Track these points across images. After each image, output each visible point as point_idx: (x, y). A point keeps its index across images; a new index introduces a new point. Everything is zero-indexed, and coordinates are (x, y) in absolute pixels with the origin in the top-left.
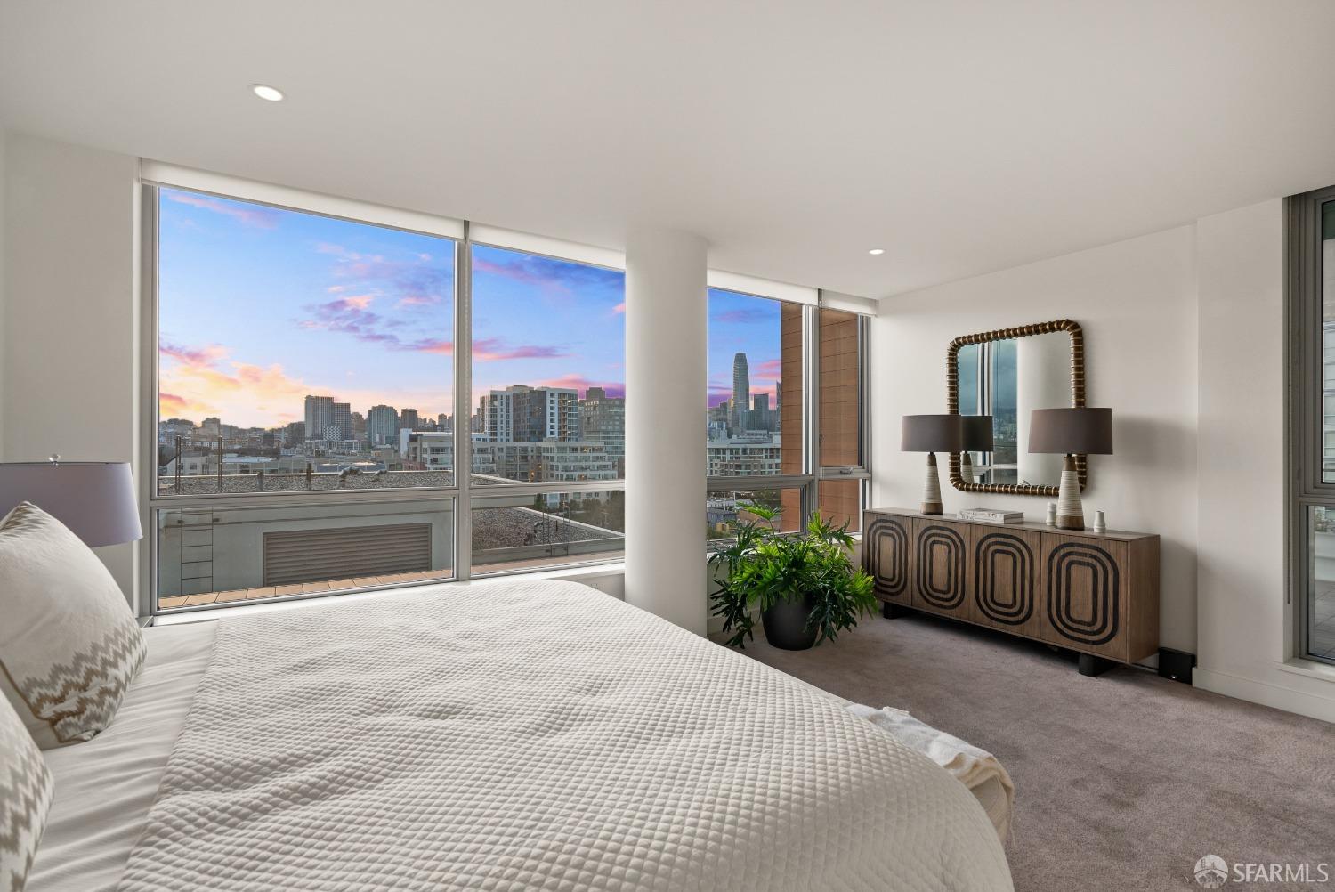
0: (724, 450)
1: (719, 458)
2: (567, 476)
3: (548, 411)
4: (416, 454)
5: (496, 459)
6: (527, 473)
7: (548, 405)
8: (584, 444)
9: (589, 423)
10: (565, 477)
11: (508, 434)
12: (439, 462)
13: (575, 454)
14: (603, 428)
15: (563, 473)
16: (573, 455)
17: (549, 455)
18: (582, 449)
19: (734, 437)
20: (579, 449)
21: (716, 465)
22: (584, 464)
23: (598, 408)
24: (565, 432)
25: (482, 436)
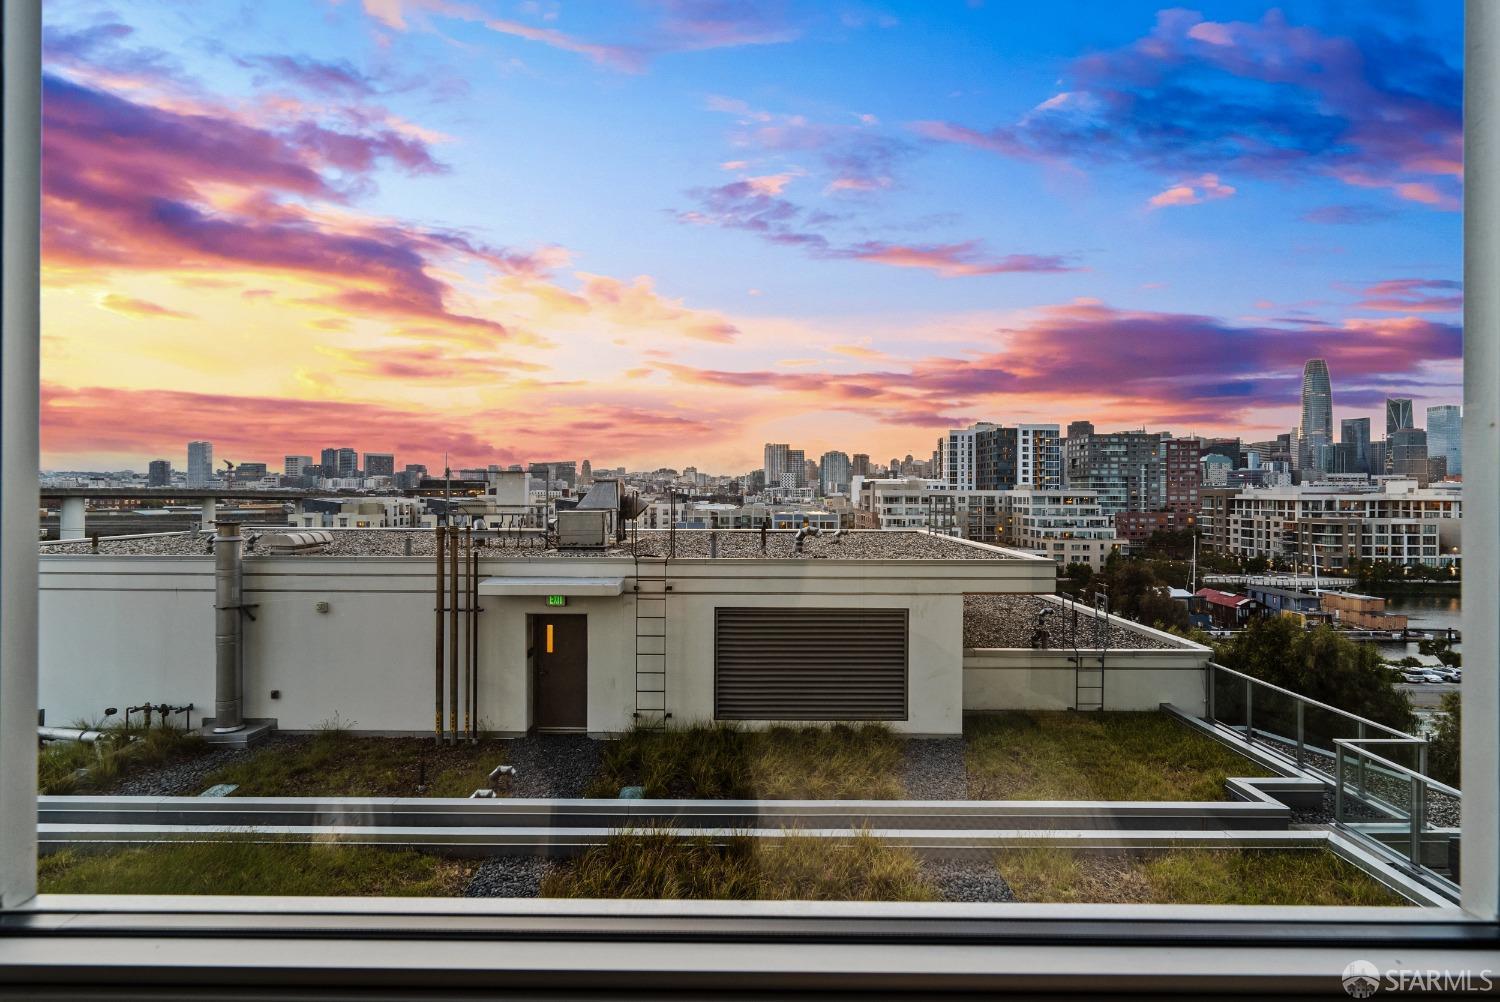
0: (1291, 505)
1: (1282, 514)
2: (1046, 533)
3: (1020, 453)
4: (869, 504)
5: (956, 510)
6: (993, 528)
7: (1020, 445)
8: (1070, 493)
9: (1074, 467)
10: (1043, 534)
11: (970, 481)
12: (893, 512)
13: (1057, 506)
14: (1095, 472)
15: (1039, 529)
16: (1052, 506)
17: (1022, 506)
18: (1066, 499)
19: (1305, 483)
20: (1062, 500)
21: (1277, 524)
22: (1068, 519)
23: (1086, 447)
24: (1041, 479)
25: (940, 483)
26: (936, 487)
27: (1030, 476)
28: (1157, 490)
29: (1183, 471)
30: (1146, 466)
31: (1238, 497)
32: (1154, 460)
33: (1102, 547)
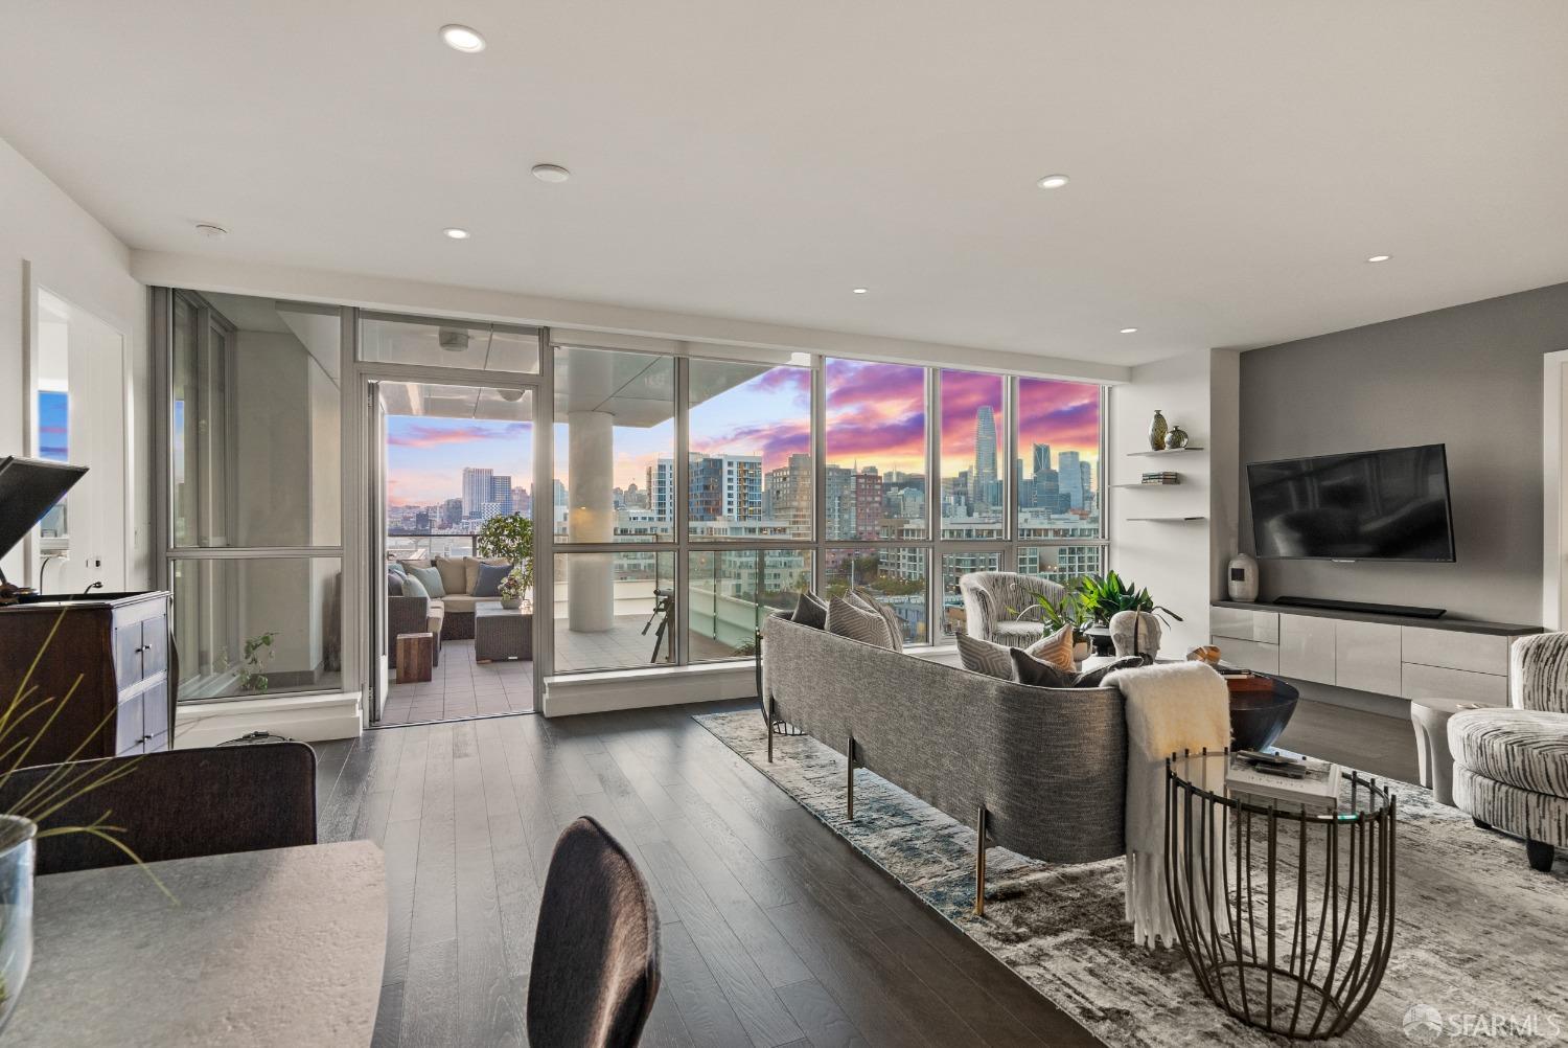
3: (725, 484)
7: (725, 476)
8: (765, 524)
14: (796, 503)
18: (761, 530)
23: (788, 479)
24: (745, 509)
25: (649, 514)
26: (644, 518)
27: (735, 507)
28: (849, 521)
29: (869, 503)
30: (840, 498)
31: (906, 526)
32: (846, 492)
33: (791, 575)
